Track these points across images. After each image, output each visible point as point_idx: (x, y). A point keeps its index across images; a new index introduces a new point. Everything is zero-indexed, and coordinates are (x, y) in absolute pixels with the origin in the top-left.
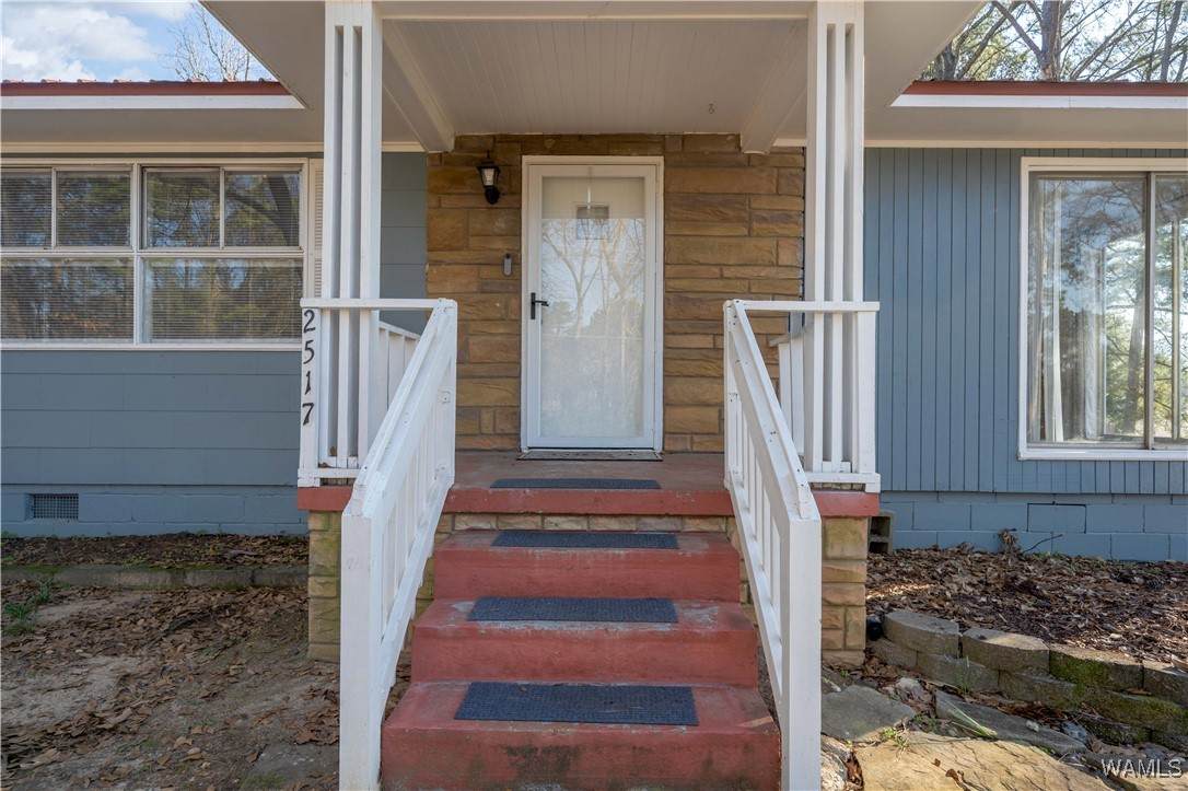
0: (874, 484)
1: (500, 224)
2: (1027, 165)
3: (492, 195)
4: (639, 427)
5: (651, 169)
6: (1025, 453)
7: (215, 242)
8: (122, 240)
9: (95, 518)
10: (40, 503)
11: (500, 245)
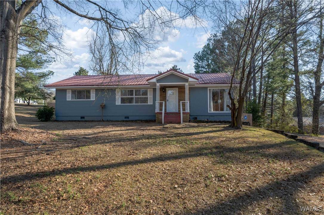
0: (189, 112)
1: (164, 94)
2: (208, 88)
3: (164, 92)
4: (176, 111)
5: (177, 89)
6: (209, 112)
7: (140, 95)
8: (133, 96)
9: (131, 119)
10: (126, 117)
11: (164, 95)
